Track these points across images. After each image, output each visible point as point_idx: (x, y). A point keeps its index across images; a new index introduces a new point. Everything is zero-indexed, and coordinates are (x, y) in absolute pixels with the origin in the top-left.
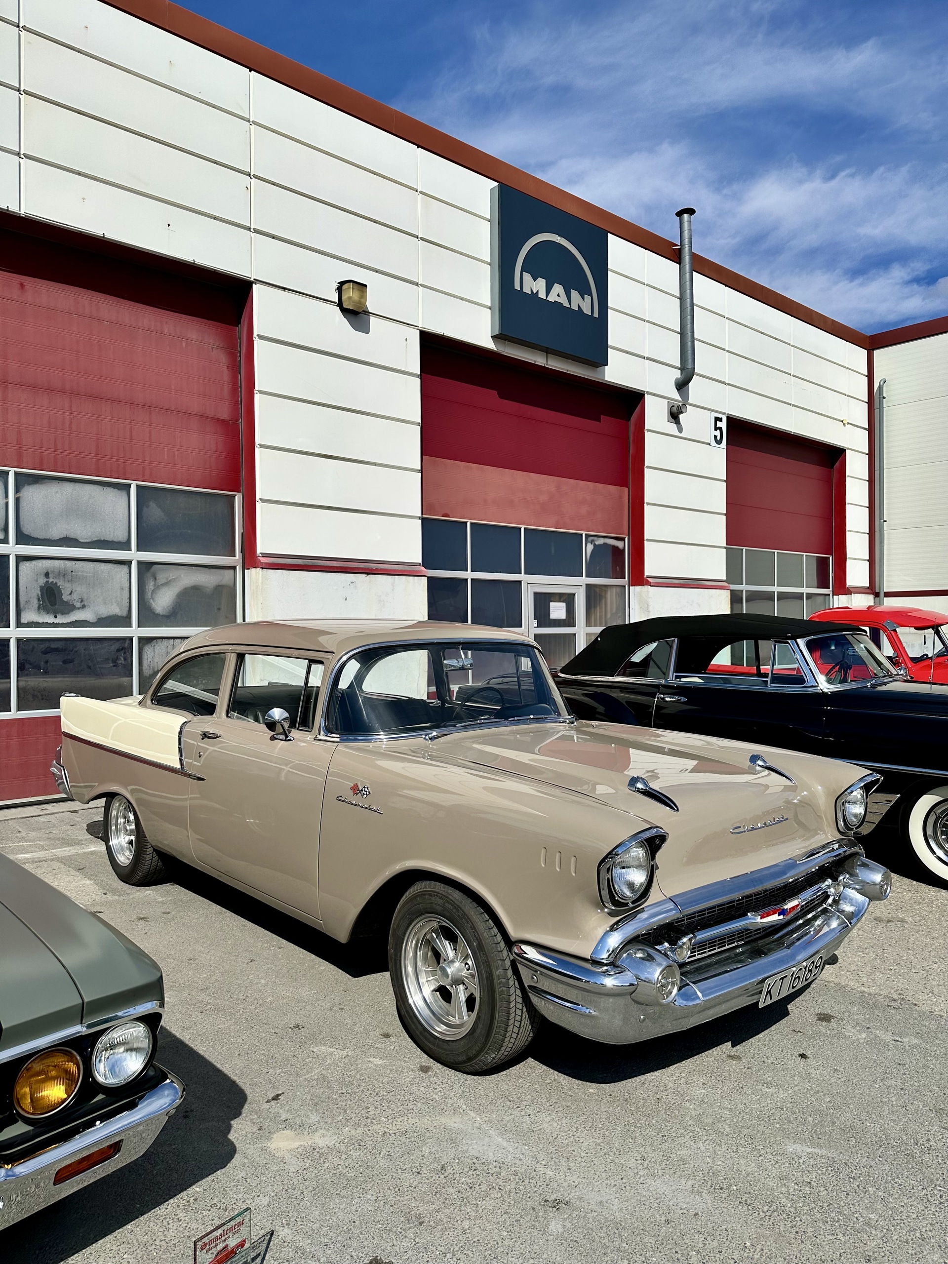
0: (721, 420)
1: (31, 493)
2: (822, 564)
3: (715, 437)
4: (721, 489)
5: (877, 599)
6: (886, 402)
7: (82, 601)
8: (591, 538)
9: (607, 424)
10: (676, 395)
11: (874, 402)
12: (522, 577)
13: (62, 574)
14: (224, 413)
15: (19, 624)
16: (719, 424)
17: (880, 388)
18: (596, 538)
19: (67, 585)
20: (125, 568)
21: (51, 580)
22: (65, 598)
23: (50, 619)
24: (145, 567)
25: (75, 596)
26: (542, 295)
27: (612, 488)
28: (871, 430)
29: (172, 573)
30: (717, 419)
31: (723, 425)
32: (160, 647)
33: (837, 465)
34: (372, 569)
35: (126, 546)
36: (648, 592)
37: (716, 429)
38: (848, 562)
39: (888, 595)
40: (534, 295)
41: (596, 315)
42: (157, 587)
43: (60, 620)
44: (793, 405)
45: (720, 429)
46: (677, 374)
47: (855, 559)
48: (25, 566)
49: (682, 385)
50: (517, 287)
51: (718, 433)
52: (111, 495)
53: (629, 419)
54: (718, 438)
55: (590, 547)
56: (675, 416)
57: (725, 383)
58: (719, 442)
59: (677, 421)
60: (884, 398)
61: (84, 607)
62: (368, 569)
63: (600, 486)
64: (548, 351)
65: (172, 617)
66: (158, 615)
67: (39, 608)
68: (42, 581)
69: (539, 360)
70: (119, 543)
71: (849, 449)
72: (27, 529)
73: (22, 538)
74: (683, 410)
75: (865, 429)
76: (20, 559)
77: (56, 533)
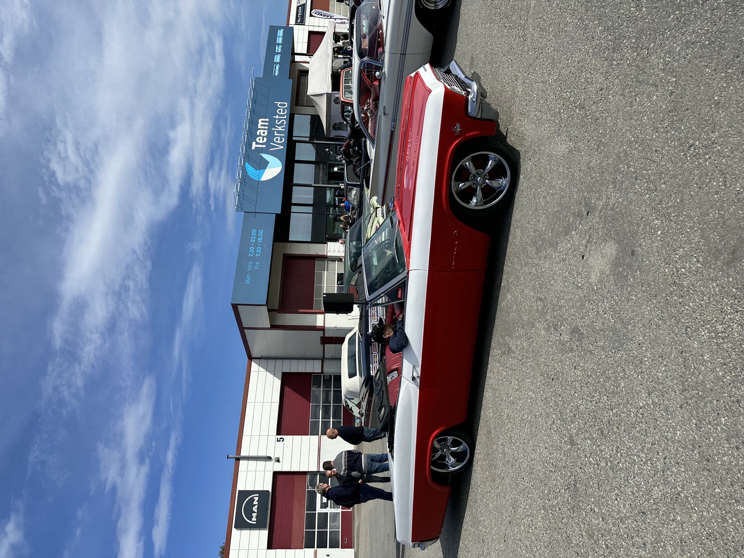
3: (282, 441)
4: (295, 437)
10: (272, 461)
12: (317, 512)
16: (279, 440)
18: (308, 486)
26: (256, 514)
28: (276, 358)
30: (278, 441)
31: (279, 437)
37: (280, 441)
40: (257, 517)
41: (258, 495)
45: (280, 439)
46: (267, 462)
49: (270, 459)
50: (255, 523)
51: (281, 440)
55: (310, 487)
58: (283, 439)
59: (279, 459)
64: (268, 509)
69: (269, 511)
71: (282, 370)
75: (275, 362)
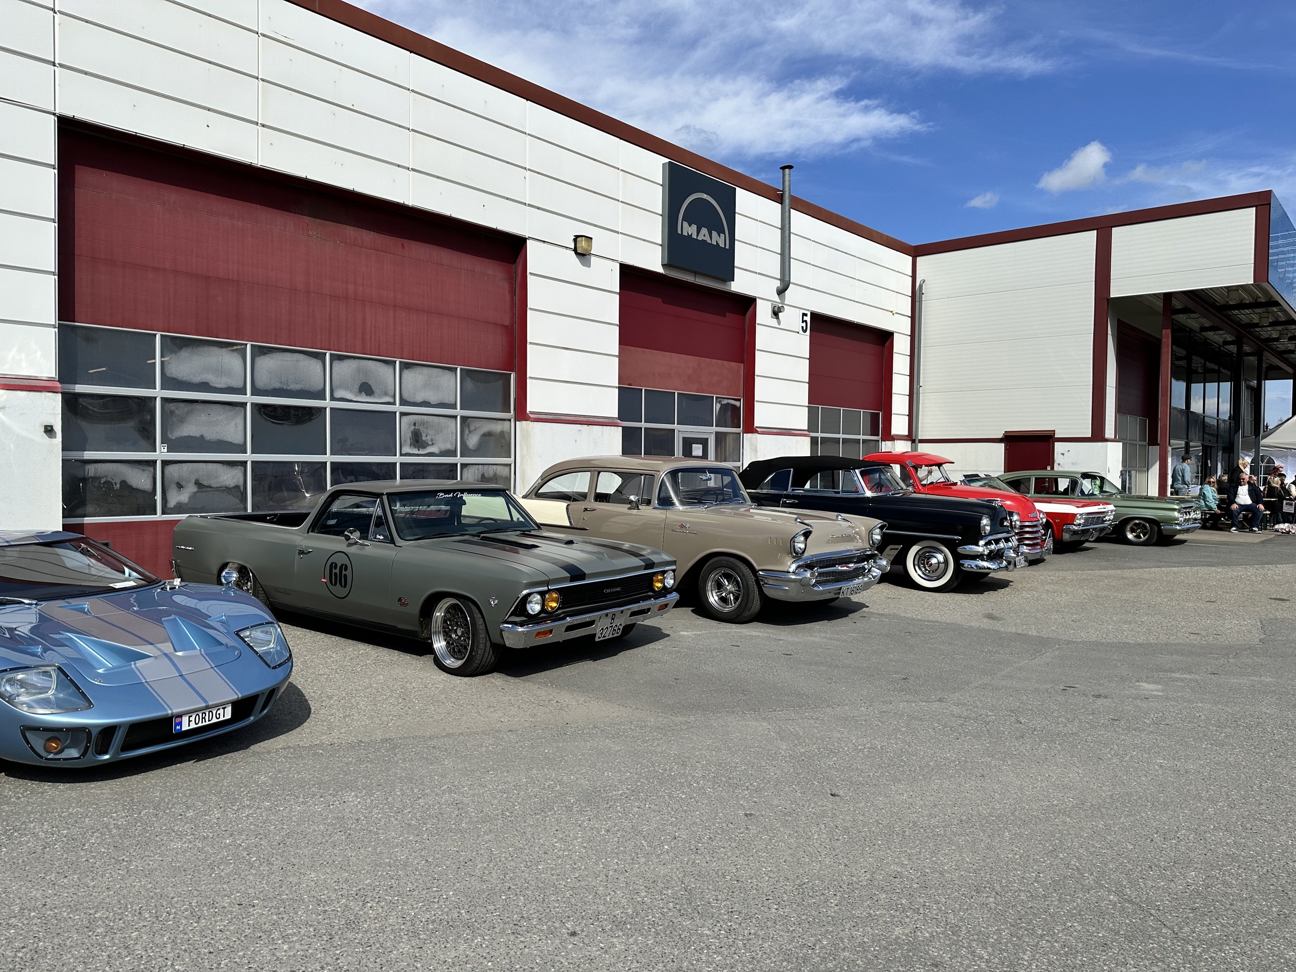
0: (806, 315)
1: (407, 374)
2: (875, 418)
3: (803, 327)
4: (807, 366)
5: (913, 444)
6: (925, 297)
7: (432, 441)
8: (719, 399)
9: (731, 318)
10: (776, 298)
11: (916, 297)
12: (675, 426)
13: (423, 423)
14: (507, 322)
15: (401, 455)
16: (805, 318)
17: (921, 286)
18: (722, 400)
19: (425, 430)
20: (453, 420)
21: (416, 428)
22: (424, 438)
23: (416, 451)
24: (464, 419)
25: (429, 438)
26: (694, 236)
27: (733, 364)
28: (913, 317)
29: (478, 424)
30: (804, 315)
31: (808, 319)
32: (472, 469)
33: (887, 344)
34: (591, 422)
35: (454, 406)
36: (757, 438)
37: (803, 322)
38: (893, 417)
39: (922, 441)
40: (690, 236)
41: (727, 247)
42: (470, 432)
43: (421, 452)
44: (857, 302)
45: (806, 322)
46: (778, 284)
47: (898, 414)
48: (405, 418)
49: (781, 292)
50: (679, 232)
51: (804, 325)
52: (448, 375)
53: (744, 315)
54: (804, 328)
55: (719, 406)
56: (776, 313)
57: (809, 288)
58: (805, 331)
59: (778, 318)
60: (923, 294)
61: (433, 444)
62: (588, 421)
63: (726, 363)
65: (476, 452)
66: (471, 450)
67: (411, 444)
68: (412, 428)
69: (690, 278)
70: (451, 404)
71: (896, 332)
72: (405, 396)
73: (403, 402)
74: (782, 310)
75: (908, 316)
76: (403, 414)
77: (419, 399)
